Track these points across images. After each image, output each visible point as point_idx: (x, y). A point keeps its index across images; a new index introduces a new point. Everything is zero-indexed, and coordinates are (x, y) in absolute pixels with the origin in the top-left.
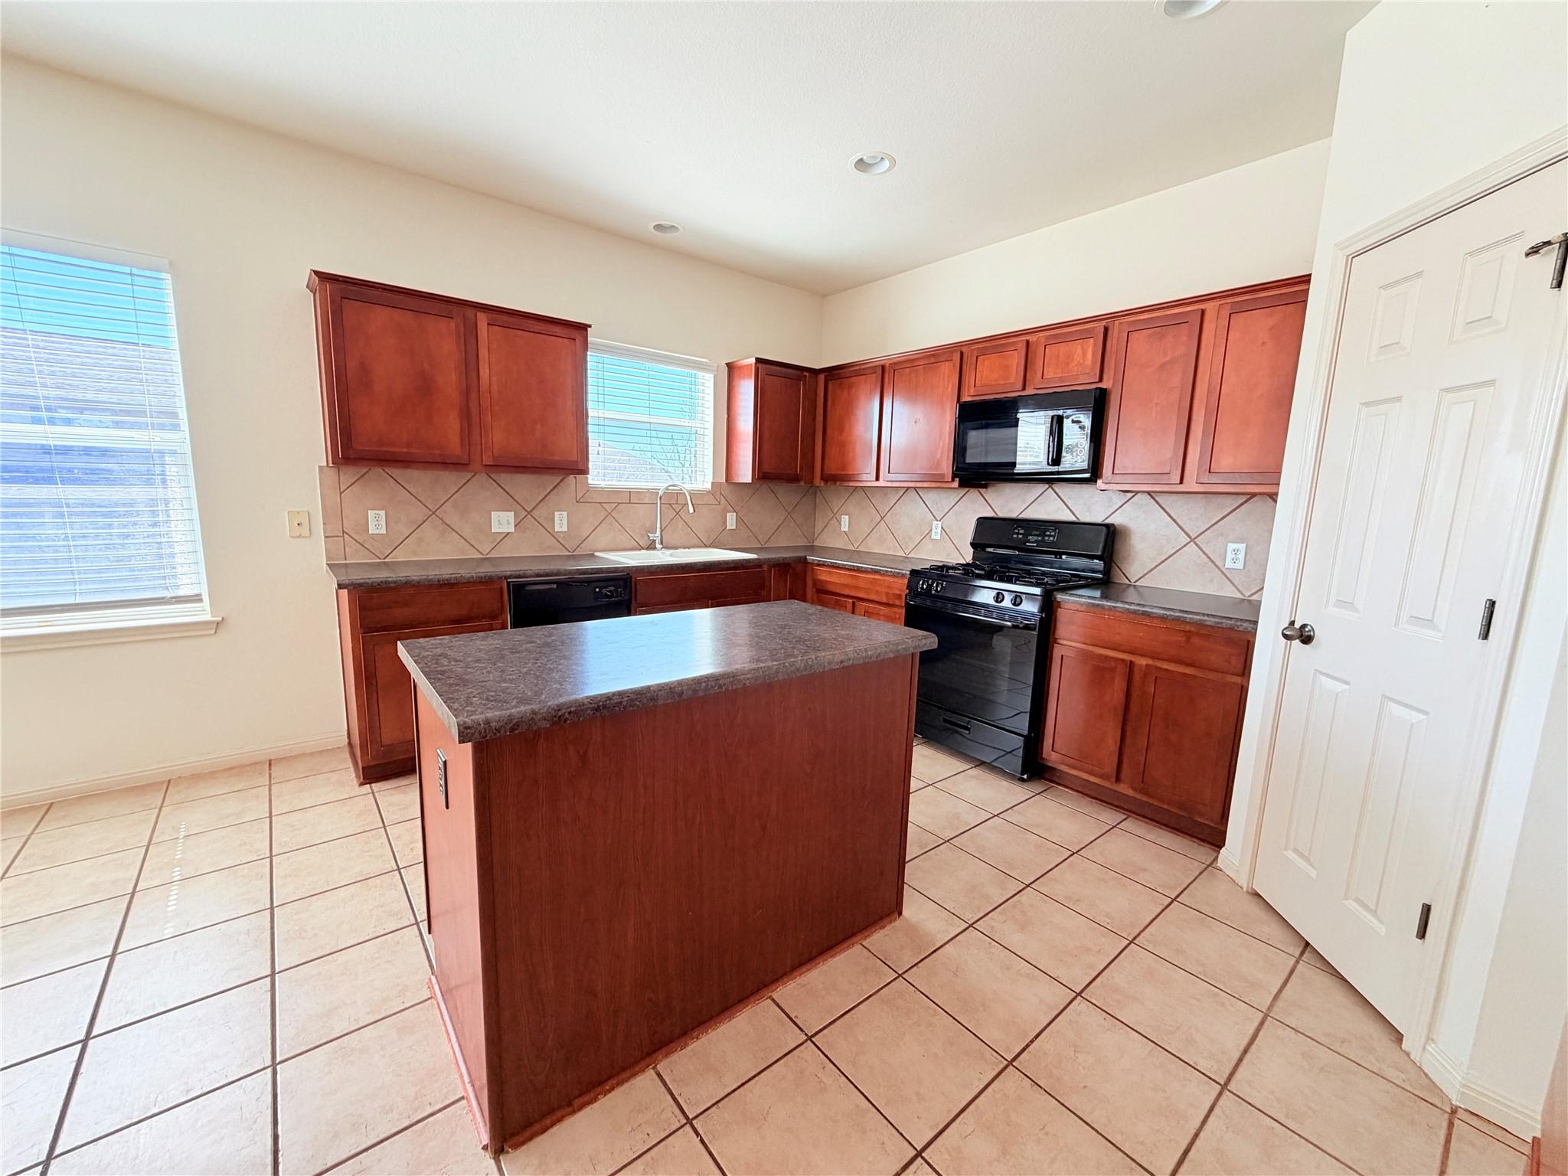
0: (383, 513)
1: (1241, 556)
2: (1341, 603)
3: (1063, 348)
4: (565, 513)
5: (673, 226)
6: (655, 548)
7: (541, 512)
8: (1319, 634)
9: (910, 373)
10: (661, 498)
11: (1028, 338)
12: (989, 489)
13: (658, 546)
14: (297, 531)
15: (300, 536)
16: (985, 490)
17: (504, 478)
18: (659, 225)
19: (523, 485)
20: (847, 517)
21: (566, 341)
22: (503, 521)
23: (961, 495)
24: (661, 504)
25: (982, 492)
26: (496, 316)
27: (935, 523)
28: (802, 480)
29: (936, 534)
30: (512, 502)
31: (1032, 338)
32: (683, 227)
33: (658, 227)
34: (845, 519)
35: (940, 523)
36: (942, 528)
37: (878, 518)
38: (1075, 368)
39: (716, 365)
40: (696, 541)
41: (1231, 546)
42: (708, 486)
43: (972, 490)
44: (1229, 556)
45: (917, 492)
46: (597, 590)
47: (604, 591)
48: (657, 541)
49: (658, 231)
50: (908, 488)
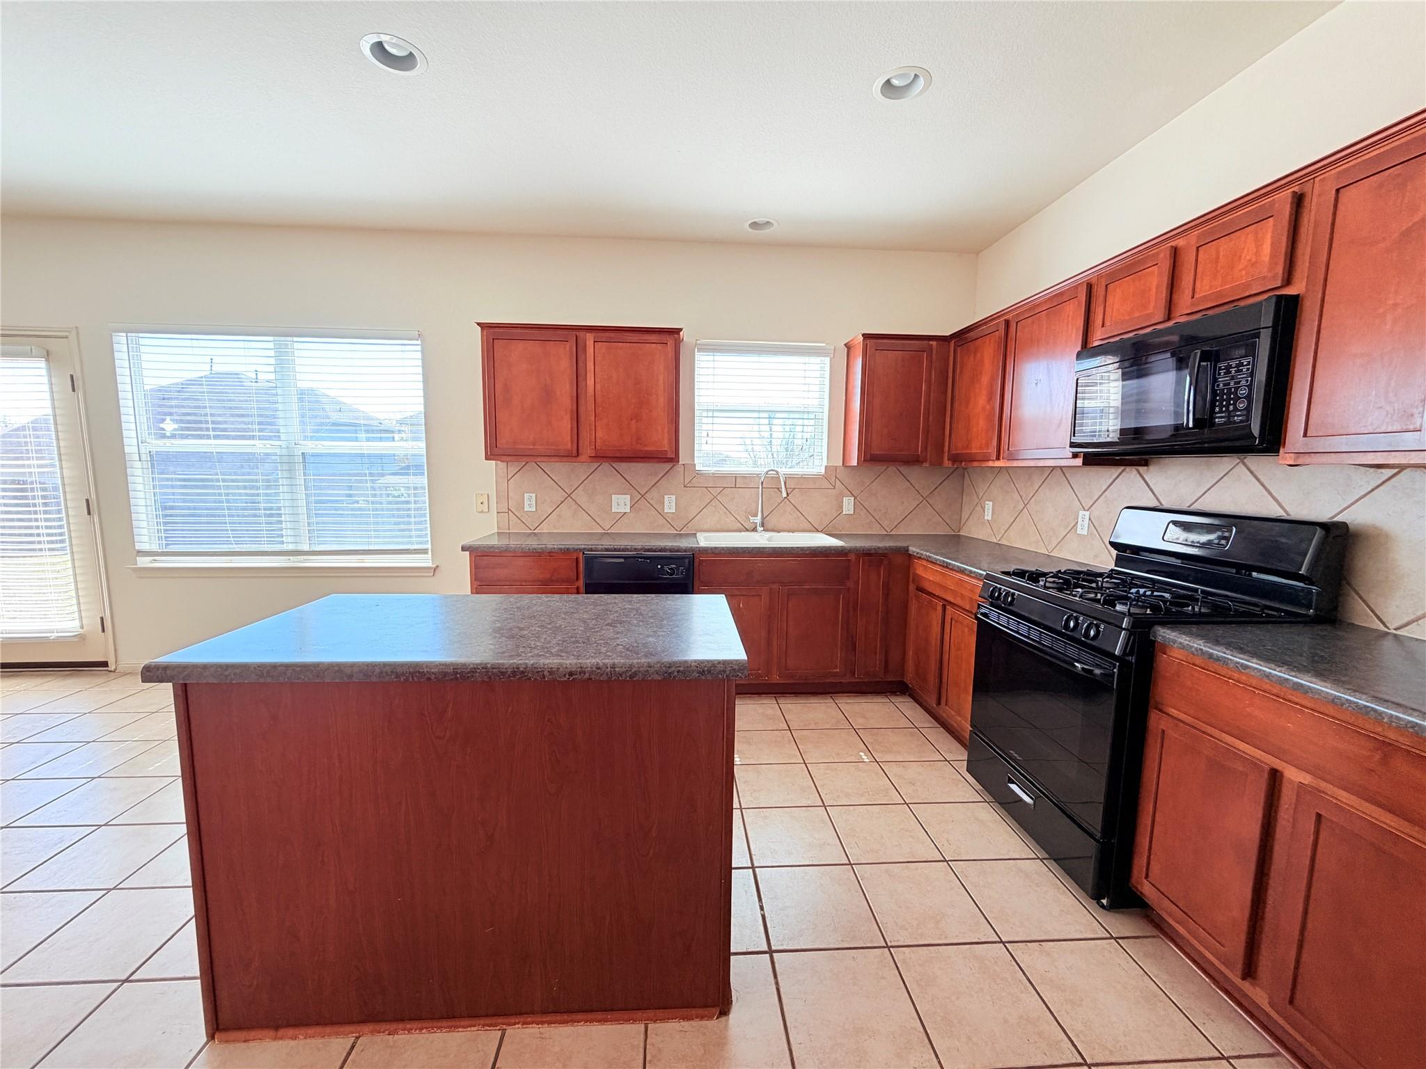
0: (534, 495)
3: (1224, 246)
4: (673, 497)
5: (768, 222)
6: (756, 531)
7: (653, 495)
9: (1033, 323)
10: (762, 483)
11: (1173, 244)
12: (1151, 468)
13: (760, 529)
14: (481, 508)
15: (482, 512)
16: (1146, 468)
17: (623, 466)
18: (755, 222)
19: (638, 472)
20: (991, 503)
21: (659, 346)
22: (621, 503)
23: (1114, 477)
24: (762, 488)
25: (1141, 471)
26: (601, 334)
27: (1082, 513)
28: (926, 461)
29: (1083, 529)
30: (630, 487)
31: (1180, 242)
32: (776, 220)
33: (754, 225)
34: (989, 505)
35: (1087, 513)
36: (1090, 519)
37: (1021, 506)
38: (1244, 272)
39: (833, 348)
40: (808, 526)
42: (823, 471)
43: (1128, 469)
45: (1064, 473)
46: (659, 567)
47: (666, 568)
48: (758, 524)
49: (754, 229)
50: (1054, 468)
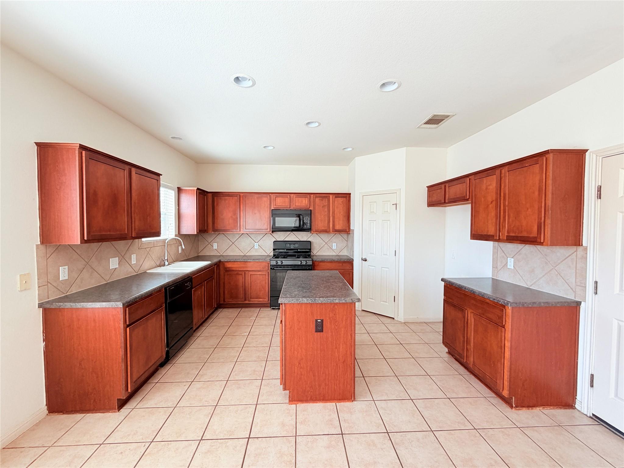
0: (66, 267)
1: (336, 246)
2: (371, 253)
3: (300, 199)
4: (135, 255)
7: (127, 255)
8: (367, 259)
9: (252, 199)
10: (167, 243)
11: (290, 195)
18: (173, 137)
20: (217, 244)
21: (156, 181)
22: (114, 263)
23: (264, 235)
24: (166, 246)
26: (137, 170)
27: (255, 244)
29: (256, 247)
30: (117, 253)
32: (183, 139)
36: (258, 245)
37: (231, 243)
38: (303, 204)
39: (175, 188)
41: (333, 244)
42: (173, 237)
44: (333, 246)
48: (166, 262)
